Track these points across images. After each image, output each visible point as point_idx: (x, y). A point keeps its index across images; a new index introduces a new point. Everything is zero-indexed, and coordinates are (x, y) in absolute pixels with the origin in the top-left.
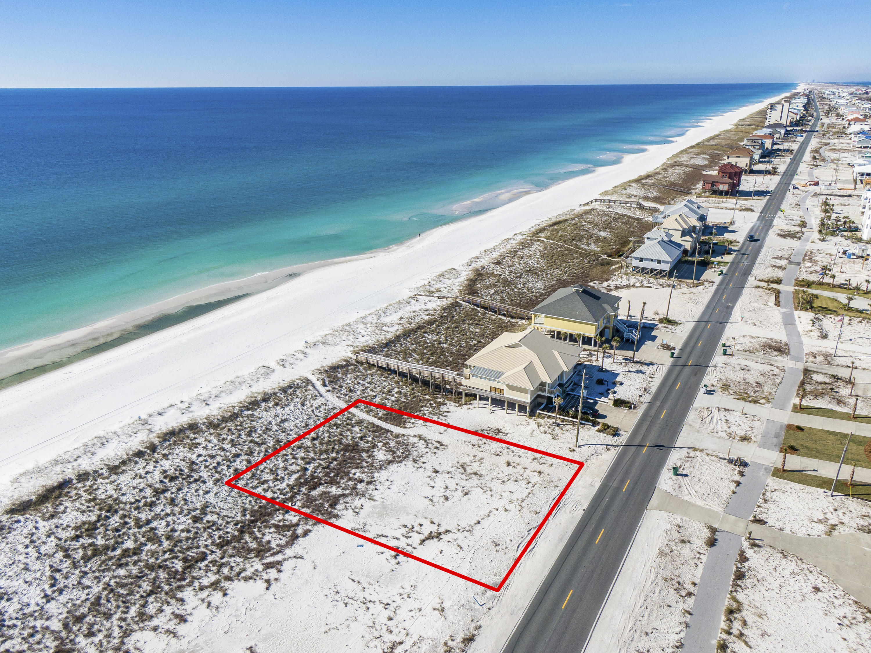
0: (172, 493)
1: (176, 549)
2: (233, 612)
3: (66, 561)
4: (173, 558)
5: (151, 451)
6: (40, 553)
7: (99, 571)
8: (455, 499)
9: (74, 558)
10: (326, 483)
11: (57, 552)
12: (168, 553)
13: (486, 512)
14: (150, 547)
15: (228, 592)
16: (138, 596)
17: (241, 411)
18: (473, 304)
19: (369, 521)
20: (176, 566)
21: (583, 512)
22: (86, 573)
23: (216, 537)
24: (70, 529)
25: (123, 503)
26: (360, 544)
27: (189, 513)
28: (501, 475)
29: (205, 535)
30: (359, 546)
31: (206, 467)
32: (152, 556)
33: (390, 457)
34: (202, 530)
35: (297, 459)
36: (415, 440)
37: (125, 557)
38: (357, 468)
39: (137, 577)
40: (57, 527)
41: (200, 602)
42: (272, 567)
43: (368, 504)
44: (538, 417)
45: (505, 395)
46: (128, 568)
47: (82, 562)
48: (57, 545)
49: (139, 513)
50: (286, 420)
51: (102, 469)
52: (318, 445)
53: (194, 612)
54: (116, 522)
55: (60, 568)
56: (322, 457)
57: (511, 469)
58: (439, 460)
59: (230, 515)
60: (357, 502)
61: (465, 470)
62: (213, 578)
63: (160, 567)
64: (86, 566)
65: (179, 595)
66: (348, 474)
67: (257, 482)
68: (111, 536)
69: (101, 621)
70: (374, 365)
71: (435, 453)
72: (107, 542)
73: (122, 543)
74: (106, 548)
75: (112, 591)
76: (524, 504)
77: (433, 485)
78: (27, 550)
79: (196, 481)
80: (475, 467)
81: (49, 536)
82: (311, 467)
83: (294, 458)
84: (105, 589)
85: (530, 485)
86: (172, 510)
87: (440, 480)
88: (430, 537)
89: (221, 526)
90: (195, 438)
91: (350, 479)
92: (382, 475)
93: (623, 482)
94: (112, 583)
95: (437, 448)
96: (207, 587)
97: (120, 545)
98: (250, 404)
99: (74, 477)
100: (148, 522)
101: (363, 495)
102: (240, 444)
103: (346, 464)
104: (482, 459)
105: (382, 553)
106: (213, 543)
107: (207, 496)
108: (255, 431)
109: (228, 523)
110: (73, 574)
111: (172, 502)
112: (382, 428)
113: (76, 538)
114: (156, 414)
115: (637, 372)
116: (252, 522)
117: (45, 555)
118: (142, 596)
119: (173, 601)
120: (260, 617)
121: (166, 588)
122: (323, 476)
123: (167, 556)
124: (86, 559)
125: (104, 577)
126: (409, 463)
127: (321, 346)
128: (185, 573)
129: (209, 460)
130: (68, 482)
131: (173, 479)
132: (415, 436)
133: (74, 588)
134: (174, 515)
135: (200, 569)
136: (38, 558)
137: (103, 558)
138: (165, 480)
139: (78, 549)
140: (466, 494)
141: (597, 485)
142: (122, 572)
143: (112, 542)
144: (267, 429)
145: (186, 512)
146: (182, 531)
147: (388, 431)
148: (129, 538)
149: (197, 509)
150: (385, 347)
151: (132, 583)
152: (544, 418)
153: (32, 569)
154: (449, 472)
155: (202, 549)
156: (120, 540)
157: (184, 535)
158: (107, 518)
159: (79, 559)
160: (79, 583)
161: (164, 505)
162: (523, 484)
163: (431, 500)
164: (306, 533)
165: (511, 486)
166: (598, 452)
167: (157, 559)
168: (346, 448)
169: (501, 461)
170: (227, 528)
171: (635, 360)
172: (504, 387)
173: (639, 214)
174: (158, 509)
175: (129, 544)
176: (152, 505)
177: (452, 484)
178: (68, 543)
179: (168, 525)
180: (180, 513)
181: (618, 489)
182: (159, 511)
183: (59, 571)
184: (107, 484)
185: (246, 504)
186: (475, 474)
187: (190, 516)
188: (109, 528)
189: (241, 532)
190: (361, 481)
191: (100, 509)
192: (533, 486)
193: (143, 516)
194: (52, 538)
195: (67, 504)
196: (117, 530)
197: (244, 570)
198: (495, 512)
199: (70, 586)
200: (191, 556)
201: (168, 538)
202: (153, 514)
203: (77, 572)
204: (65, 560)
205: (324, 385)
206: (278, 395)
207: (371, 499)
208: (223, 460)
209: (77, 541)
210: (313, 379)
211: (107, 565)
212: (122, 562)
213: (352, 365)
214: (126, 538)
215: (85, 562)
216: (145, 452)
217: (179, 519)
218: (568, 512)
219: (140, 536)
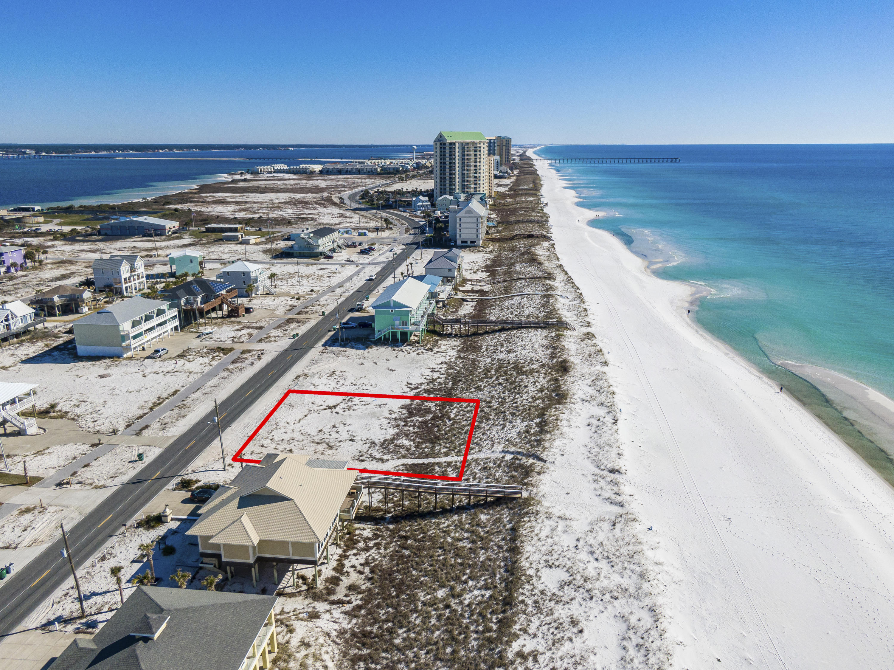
8: (328, 427)
13: (302, 422)
19: (379, 409)
21: (231, 425)
28: (296, 444)
33: (396, 442)
36: (385, 457)
38: (415, 432)
43: (387, 415)
50: (503, 429)
52: (460, 431)
57: (288, 447)
58: (353, 448)
60: (394, 415)
61: (328, 445)
66: (418, 427)
71: (360, 452)
76: (275, 426)
77: (350, 433)
80: (320, 448)
82: (448, 422)
85: (270, 438)
87: (345, 436)
88: (335, 407)
91: (413, 425)
92: (392, 431)
95: (361, 456)
101: (395, 419)
103: (427, 432)
104: (316, 452)
112: (424, 458)
122: (435, 422)
126: (377, 441)
132: (388, 460)
140: (321, 431)
147: (416, 459)
154: (340, 441)
162: (277, 439)
163: (345, 424)
165: (287, 437)
168: (437, 439)
177: (334, 435)
186: (318, 443)
190: (405, 426)
192: (268, 437)
198: (296, 422)
205: (514, 459)
206: (537, 437)
207: (388, 418)
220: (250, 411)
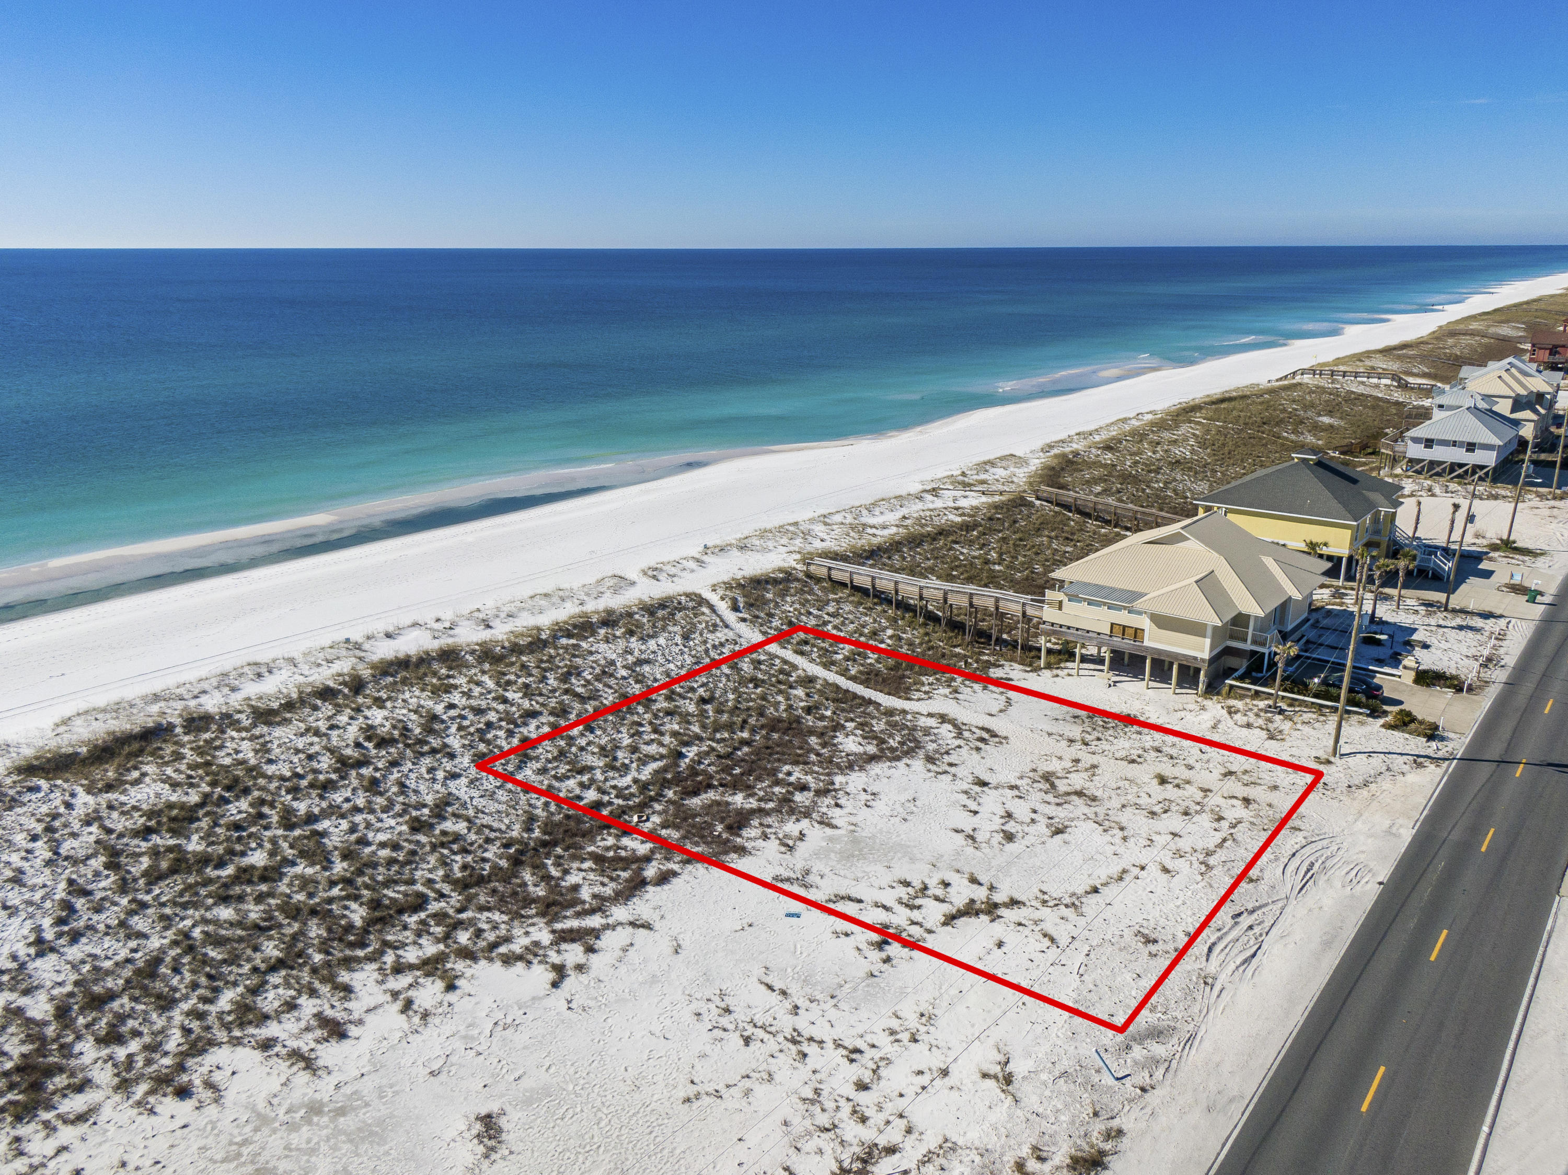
0: (377, 769)
1: (360, 880)
2: (462, 1028)
3: (107, 877)
4: (348, 897)
5: (350, 690)
6: (56, 853)
7: (175, 904)
8: (1029, 840)
9: (129, 872)
10: (722, 785)
11: (94, 855)
12: (340, 886)
13: (1115, 870)
14: (302, 868)
15: (458, 983)
16: (247, 968)
17: (555, 637)
18: (1058, 505)
19: (818, 866)
20: (352, 916)
21: (1378, 889)
22: (144, 905)
23: (456, 867)
24: (136, 815)
25: (264, 776)
26: (792, 911)
27: (405, 811)
28: (1144, 801)
29: (432, 859)
30: (789, 915)
31: (460, 728)
32: (302, 889)
33: (872, 749)
34: (428, 848)
35: (662, 734)
36: (932, 722)
37: (242, 883)
38: (796, 763)
39: (257, 927)
40: (111, 807)
41: (388, 997)
42: (573, 941)
43: (816, 834)
44: (1229, 696)
45: (1146, 643)
46: (241, 906)
47: (142, 882)
48: (98, 842)
49: (295, 799)
50: (647, 662)
51: (240, 712)
52: (711, 713)
53: (369, 1019)
54: (240, 812)
55: (89, 887)
56: (718, 736)
57: (1169, 791)
58: (989, 762)
59: (495, 825)
60: (792, 827)
61: (1053, 786)
62: (430, 949)
63: (313, 912)
64: (148, 892)
65: (344, 977)
66: (774, 772)
67: (568, 767)
68: (222, 838)
69: (145, 1012)
70: (844, 585)
71: (978, 749)
72: (209, 849)
73: (243, 854)
74: (204, 860)
75: (191, 949)
76: (1212, 861)
77: (973, 806)
78: (31, 845)
79: (434, 751)
80: (1078, 780)
81: (88, 823)
82: (691, 752)
83: (655, 731)
84: (175, 943)
85: (1225, 824)
86: (369, 802)
87: (992, 802)
88: (970, 910)
89: (472, 844)
90: (449, 677)
91: (777, 783)
92: (855, 781)
93: (1476, 831)
94: (197, 933)
95: (982, 740)
96: (411, 967)
97: (236, 859)
98: (575, 626)
99: (177, 721)
100: (311, 818)
101: (807, 814)
102: (541, 695)
103: (771, 755)
104: (1094, 767)
105: (847, 935)
106: (447, 878)
107: (452, 784)
108: (579, 675)
109: (488, 841)
110: (115, 904)
111: (373, 786)
112: (855, 696)
113: (145, 833)
114: (382, 635)
115: (1461, 628)
116: (544, 844)
117: (67, 858)
118: (255, 970)
119: (325, 989)
120: (525, 1048)
121: (318, 958)
122: (717, 772)
123: (336, 892)
124: (154, 877)
125: (182, 919)
126: (918, 764)
127: (735, 552)
128: (368, 932)
129: (471, 716)
130: (166, 730)
131: (383, 743)
132: (930, 715)
133: (107, 934)
134: (372, 811)
135: (405, 927)
136: (49, 863)
137: (191, 880)
138: (366, 744)
139: (141, 855)
140: (1059, 832)
141: (1407, 834)
142: (226, 913)
143: (220, 849)
144: (604, 672)
145: (398, 808)
146: (383, 845)
147: (870, 702)
148: (260, 846)
149: (425, 806)
150: (867, 558)
151: (241, 940)
152: (1242, 697)
153: (29, 883)
154: (1012, 787)
155: (419, 887)
156: (238, 848)
157: (385, 853)
158: (224, 801)
159: (138, 875)
160: (122, 924)
161: (354, 790)
162: (1205, 820)
163: (972, 838)
164: (664, 878)
165: (1174, 821)
166: (1395, 767)
167: (311, 895)
168: (774, 725)
169: (1145, 773)
170: (486, 850)
171: (1450, 606)
172: (1145, 623)
173: (1398, 396)
174: (337, 797)
175: (258, 859)
176: (327, 787)
177: (1021, 810)
178: (125, 840)
179: (353, 829)
180: (385, 810)
181: (1468, 845)
182: (340, 799)
183: (86, 893)
184: (243, 739)
185: (536, 807)
186: (1080, 794)
187: (407, 818)
188: (222, 822)
189: (517, 862)
190: (804, 788)
191: (213, 784)
192: (1233, 826)
193: (302, 807)
194: (94, 829)
195: (150, 769)
196: (237, 827)
197: (507, 940)
198: (1136, 871)
199: (101, 927)
200: (390, 898)
201: (347, 855)
202: (324, 804)
203: (124, 901)
204: (106, 872)
205: (735, 608)
206: (637, 617)
207: (826, 823)
208: (501, 720)
209: (145, 839)
210: (714, 598)
211: (197, 894)
212: (232, 893)
213: (797, 580)
214: (253, 845)
215: (149, 883)
216: (340, 691)
217: (381, 821)
218: (1338, 884)
219: (285, 845)
220: (1327, 944)
